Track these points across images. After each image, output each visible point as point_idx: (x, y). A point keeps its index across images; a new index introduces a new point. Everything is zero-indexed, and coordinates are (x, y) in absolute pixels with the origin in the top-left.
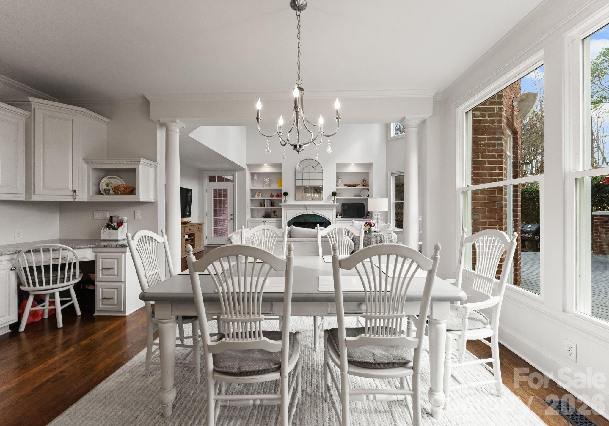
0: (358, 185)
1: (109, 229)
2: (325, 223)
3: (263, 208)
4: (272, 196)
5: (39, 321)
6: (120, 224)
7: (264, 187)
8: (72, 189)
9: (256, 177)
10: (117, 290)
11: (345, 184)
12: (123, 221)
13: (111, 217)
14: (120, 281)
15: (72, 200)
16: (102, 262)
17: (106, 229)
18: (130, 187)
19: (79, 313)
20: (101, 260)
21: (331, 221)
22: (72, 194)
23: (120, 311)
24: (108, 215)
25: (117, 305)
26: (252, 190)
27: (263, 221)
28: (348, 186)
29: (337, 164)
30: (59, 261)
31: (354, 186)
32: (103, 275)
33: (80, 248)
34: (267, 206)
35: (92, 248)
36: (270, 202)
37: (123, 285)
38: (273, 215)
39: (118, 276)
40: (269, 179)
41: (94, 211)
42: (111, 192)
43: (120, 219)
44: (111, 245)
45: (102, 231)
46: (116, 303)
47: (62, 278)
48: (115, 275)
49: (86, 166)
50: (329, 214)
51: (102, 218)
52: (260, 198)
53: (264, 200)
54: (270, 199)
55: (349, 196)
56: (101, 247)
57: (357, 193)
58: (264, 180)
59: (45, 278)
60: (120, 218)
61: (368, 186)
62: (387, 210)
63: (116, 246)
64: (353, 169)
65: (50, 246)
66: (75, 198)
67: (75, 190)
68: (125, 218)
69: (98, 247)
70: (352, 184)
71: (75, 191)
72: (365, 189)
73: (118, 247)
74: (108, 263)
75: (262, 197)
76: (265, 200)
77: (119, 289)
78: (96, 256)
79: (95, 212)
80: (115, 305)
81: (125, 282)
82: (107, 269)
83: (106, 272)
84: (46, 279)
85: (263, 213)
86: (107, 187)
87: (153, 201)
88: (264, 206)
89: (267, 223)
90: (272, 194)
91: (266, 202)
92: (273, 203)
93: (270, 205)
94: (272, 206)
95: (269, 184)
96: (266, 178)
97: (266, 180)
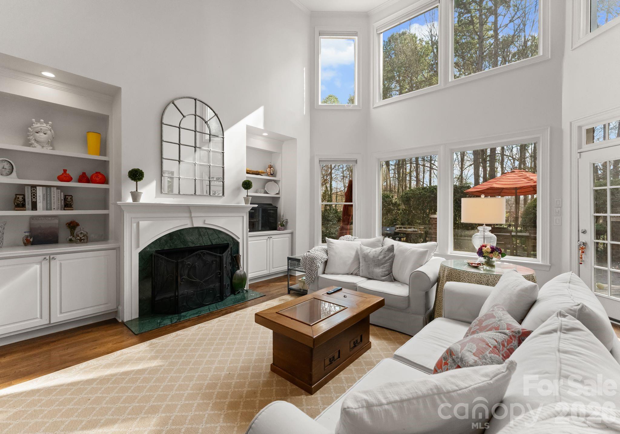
3: (27, 212)
4: (65, 177)
7: (28, 146)
21: (239, 240)
27: (44, 257)
29: (247, 127)
31: (257, 174)
34: (47, 208)
36: (57, 197)
38: (64, 233)
40: (53, 127)
52: (14, 179)
53: (33, 187)
54: (58, 187)
57: (260, 185)
58: (31, 124)
72: (273, 180)
75: (21, 178)
76: (40, 192)
85: (23, 231)
88: (34, 206)
89: (61, 263)
90: (65, 171)
91: (44, 195)
92: (69, 198)
93: (60, 203)
94: (65, 208)
95: (51, 142)
96: (42, 120)
97: (39, 125)
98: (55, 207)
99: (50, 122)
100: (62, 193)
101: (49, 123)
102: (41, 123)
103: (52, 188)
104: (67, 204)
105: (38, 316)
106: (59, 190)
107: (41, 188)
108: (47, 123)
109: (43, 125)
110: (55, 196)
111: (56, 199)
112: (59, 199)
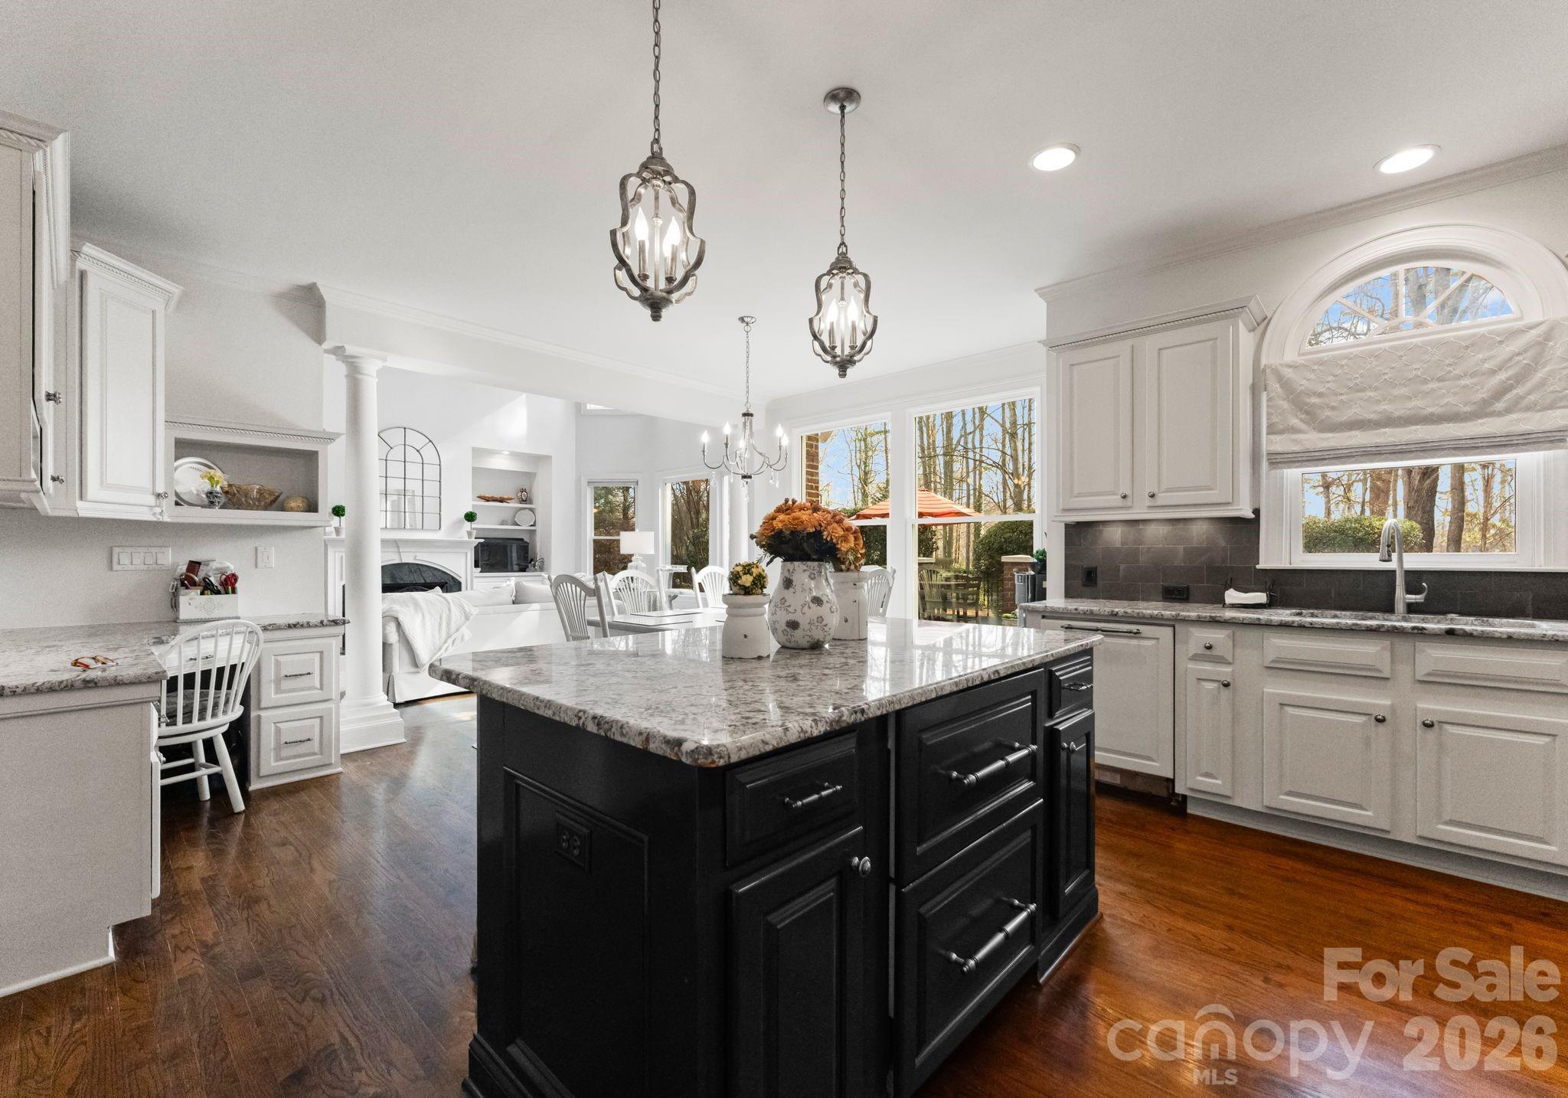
0: (510, 499)
2: (450, 584)
6: (231, 580)
10: (318, 720)
11: (483, 495)
13: (195, 564)
14: (328, 698)
16: (278, 663)
17: (192, 593)
20: (273, 658)
21: (460, 580)
25: (317, 753)
28: (487, 500)
29: (474, 449)
31: (502, 500)
37: (334, 707)
39: (320, 690)
41: (112, 548)
45: (183, 598)
46: (317, 750)
48: (315, 688)
50: (460, 564)
51: (143, 567)
55: (492, 522)
57: (507, 516)
61: (531, 503)
62: (652, 552)
64: (501, 463)
66: (161, 513)
67: (166, 493)
69: (270, 628)
70: (497, 496)
71: (164, 496)
72: (525, 509)
73: (326, 626)
74: (293, 663)
77: (324, 718)
79: (117, 550)
80: (314, 754)
82: (291, 676)
86: (215, 489)
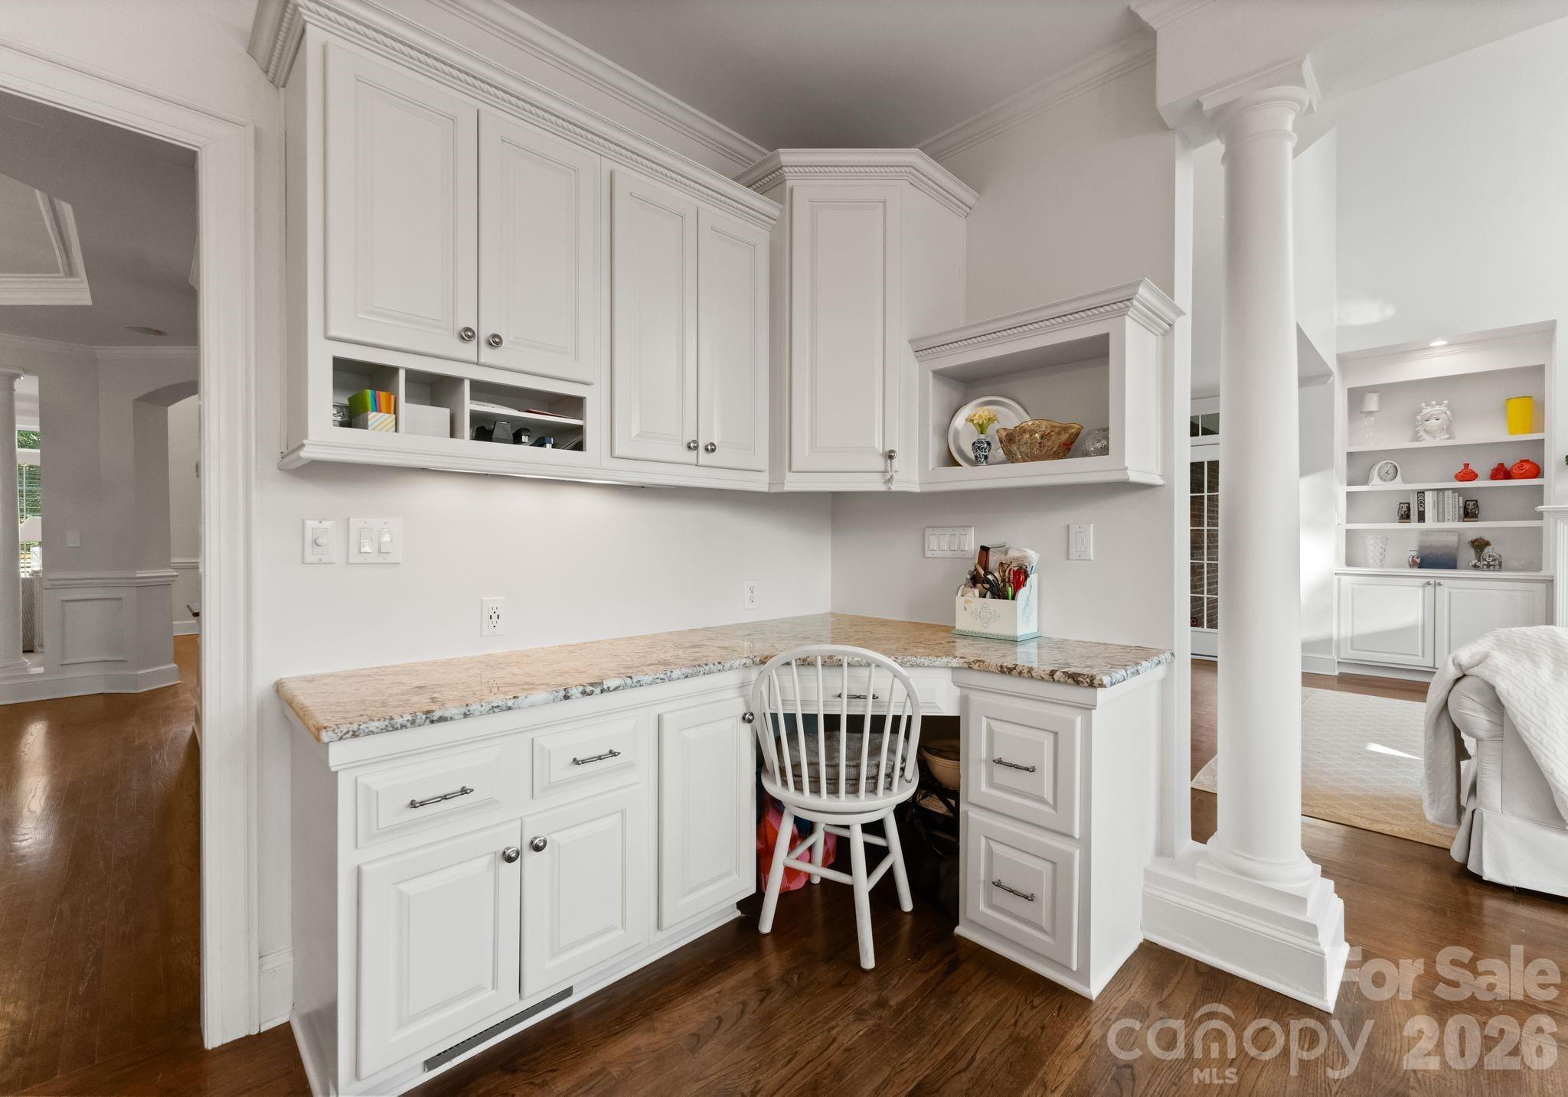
1: (983, 596)
3: (1414, 525)
4: (1465, 475)
5: (799, 890)
6: (1020, 577)
7: (1416, 438)
8: (881, 451)
9: (1372, 403)
10: (1049, 866)
12: (1029, 569)
13: (985, 550)
14: (1069, 833)
15: (880, 487)
16: (991, 732)
17: (970, 594)
18: (1065, 429)
19: (907, 905)
20: (984, 721)
22: (882, 468)
23: (1066, 968)
24: (971, 544)
25: (1048, 929)
26: (1350, 455)
27: (1427, 580)
30: (865, 706)
32: (991, 784)
33: (919, 666)
34: (1440, 517)
35: (953, 668)
36: (1453, 504)
37: (1077, 854)
38: (1469, 555)
39: (1055, 807)
40: (1449, 407)
41: (924, 529)
42: (998, 453)
43: (1017, 559)
44: (1030, 670)
45: (959, 600)
46: (1045, 923)
47: (873, 778)
48: (1041, 800)
49: (914, 366)
51: (949, 554)
52: (1398, 485)
53: (1421, 493)
54: (1454, 490)
56: (987, 671)
58: (1419, 411)
59: (827, 766)
60: (1013, 554)
63: (1052, 673)
65: (844, 654)
66: (891, 479)
67: (892, 451)
68: (1033, 557)
69: (976, 666)
71: (890, 456)
74: (1014, 743)
75: (1405, 481)
76: (1429, 498)
77: (1059, 867)
78: (964, 702)
79: (928, 531)
80: (1040, 928)
81: (1085, 843)
82: (1011, 766)
83: (1003, 775)
84: (830, 769)
85: (1411, 550)
86: (982, 437)
87: (1159, 481)
88: (1421, 517)
89: (1450, 593)
90: (1467, 466)
91: (1434, 502)
92: (1471, 504)
93: (1457, 513)
94: (1465, 519)
95: (1448, 427)
96: (1434, 402)
97: (1429, 409)
98: (1450, 518)
99: (1445, 402)
100: (1461, 498)
101: (1442, 404)
102: (1433, 406)
103: (1446, 492)
104: (1470, 512)
105: (1420, 653)
106: (1457, 494)
107: (1431, 492)
108: (1439, 404)
109: (1436, 409)
110: (1451, 502)
111: (1451, 506)
112: (1455, 506)
